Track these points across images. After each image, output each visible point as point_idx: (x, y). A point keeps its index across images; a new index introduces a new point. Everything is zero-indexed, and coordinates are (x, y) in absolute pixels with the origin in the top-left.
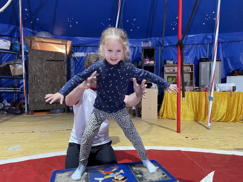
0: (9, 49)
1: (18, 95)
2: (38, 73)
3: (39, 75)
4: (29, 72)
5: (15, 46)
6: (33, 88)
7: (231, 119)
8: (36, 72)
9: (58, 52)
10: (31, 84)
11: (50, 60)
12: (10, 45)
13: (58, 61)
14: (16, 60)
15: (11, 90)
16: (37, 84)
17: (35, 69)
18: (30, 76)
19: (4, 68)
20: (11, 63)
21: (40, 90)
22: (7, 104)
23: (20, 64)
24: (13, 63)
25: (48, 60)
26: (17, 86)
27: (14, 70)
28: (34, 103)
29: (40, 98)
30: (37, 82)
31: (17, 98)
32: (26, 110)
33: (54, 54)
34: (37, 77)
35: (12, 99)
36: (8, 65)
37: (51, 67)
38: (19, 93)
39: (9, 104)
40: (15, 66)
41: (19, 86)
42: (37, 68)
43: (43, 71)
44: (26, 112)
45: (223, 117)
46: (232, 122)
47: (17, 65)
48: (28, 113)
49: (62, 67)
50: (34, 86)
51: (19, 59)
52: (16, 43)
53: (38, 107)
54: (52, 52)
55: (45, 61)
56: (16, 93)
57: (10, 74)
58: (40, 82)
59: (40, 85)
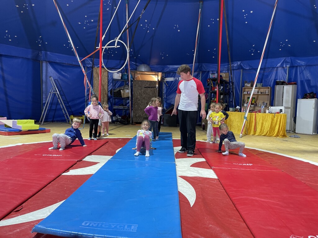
0: (120, 78)
1: (126, 111)
2: (139, 97)
3: (139, 98)
4: (133, 96)
5: (124, 77)
6: (136, 107)
7: (274, 134)
8: (138, 96)
9: (152, 81)
10: (134, 104)
11: (146, 87)
12: (121, 76)
13: (152, 87)
14: (125, 86)
15: (121, 107)
16: (138, 104)
17: (137, 94)
18: (134, 99)
19: (117, 92)
20: (121, 89)
21: (139, 108)
22: (119, 117)
23: (127, 89)
24: (123, 89)
25: (145, 87)
26: (125, 104)
27: (124, 94)
28: (136, 117)
29: (139, 114)
30: (138, 103)
31: (125, 113)
32: (131, 122)
33: (150, 83)
34: (138, 99)
35: (122, 114)
36: (120, 90)
37: (147, 92)
38: (126, 110)
39: (120, 118)
40: (124, 91)
41: (126, 105)
42: (138, 93)
43: (142, 95)
44: (131, 123)
45: (267, 132)
46: (274, 136)
47: (125, 90)
48: (132, 124)
49: (154, 92)
50: (136, 106)
51: (126, 85)
52: (125, 74)
53: (138, 120)
54: (148, 81)
55: (143, 88)
56: (124, 109)
57: (121, 96)
58: (140, 103)
59: (140, 105)
